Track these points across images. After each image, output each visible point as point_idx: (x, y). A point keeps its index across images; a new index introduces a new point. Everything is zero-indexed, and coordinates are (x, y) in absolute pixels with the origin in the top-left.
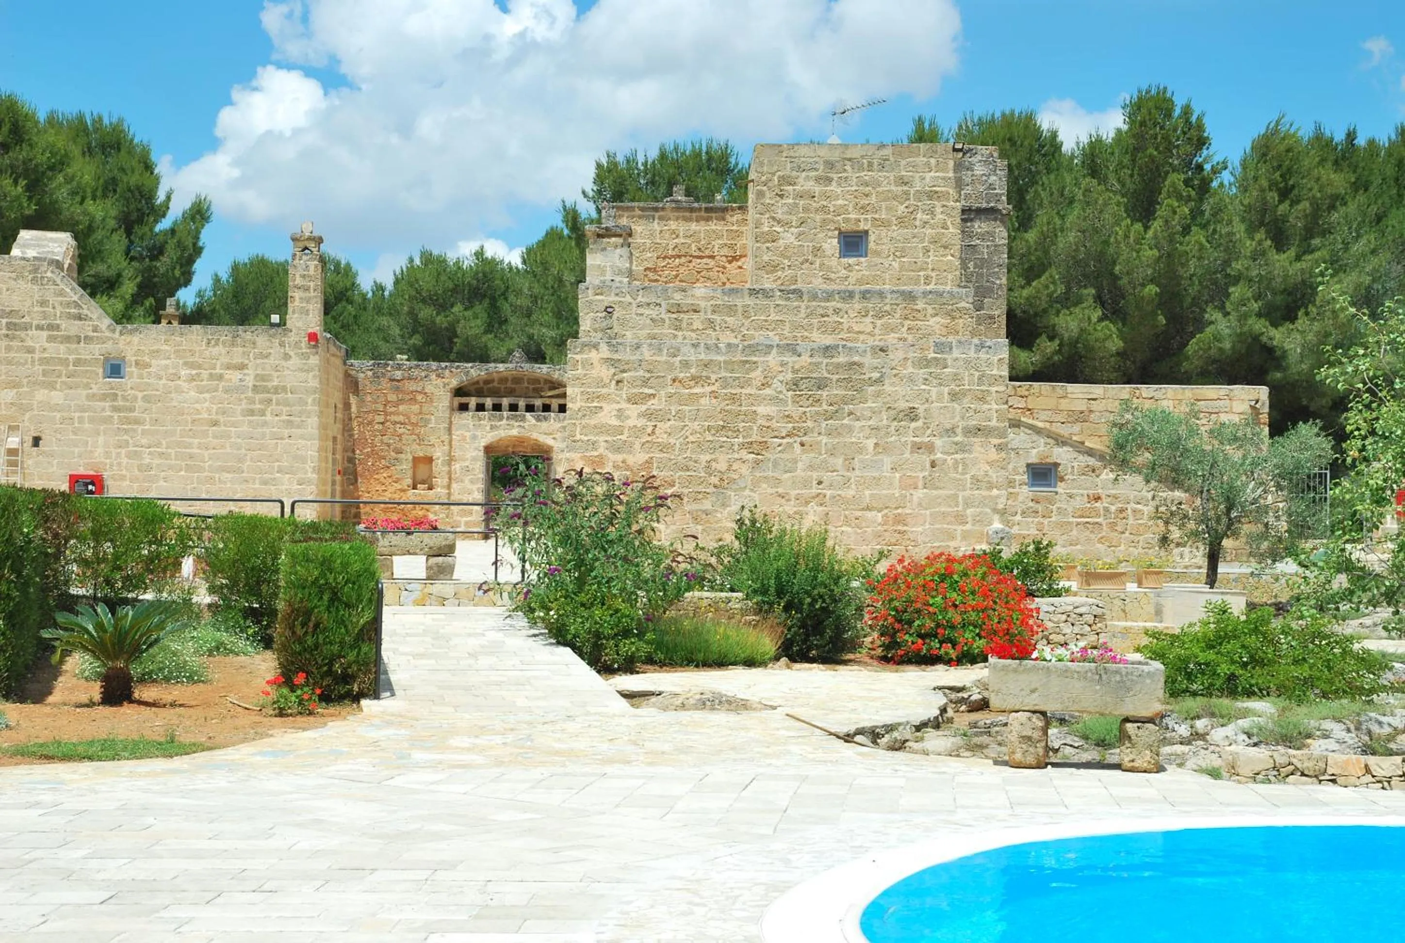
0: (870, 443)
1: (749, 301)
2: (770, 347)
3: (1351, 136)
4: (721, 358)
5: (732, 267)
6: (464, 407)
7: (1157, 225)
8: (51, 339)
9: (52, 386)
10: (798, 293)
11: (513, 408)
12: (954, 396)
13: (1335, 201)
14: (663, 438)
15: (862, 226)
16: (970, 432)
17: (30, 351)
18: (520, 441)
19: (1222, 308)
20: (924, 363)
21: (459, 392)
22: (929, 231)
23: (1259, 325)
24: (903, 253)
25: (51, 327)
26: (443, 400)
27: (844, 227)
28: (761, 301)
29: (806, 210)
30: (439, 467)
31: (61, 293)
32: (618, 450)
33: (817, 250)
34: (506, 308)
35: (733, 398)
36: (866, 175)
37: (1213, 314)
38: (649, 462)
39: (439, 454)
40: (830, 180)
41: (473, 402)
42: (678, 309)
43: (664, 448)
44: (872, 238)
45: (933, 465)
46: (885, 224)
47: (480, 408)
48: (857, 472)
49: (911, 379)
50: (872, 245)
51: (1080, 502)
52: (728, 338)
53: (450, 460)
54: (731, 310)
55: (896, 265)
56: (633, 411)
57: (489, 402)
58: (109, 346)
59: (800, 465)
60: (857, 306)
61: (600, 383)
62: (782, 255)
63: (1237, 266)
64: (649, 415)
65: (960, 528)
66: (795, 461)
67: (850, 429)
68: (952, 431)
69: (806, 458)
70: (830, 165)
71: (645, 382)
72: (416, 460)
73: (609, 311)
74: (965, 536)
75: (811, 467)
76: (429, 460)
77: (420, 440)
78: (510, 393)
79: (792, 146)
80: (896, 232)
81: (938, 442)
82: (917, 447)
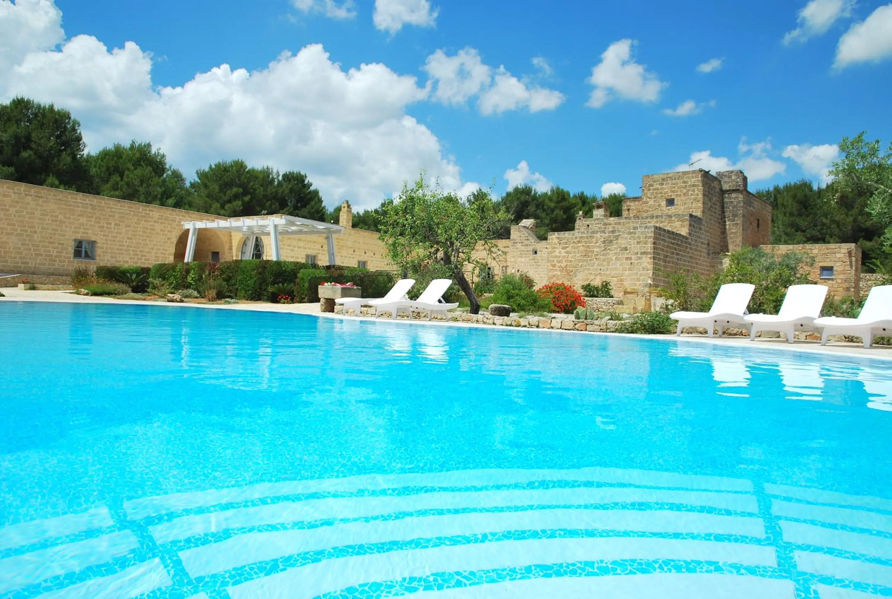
0: (614, 258)
2: (598, 232)
4: (585, 235)
8: (522, 245)
9: (522, 257)
14: (570, 259)
15: (673, 197)
16: (642, 253)
17: (518, 248)
20: (630, 233)
22: (693, 197)
24: (685, 204)
25: (522, 242)
27: (667, 197)
29: (656, 193)
31: (524, 234)
32: (559, 262)
33: (659, 205)
35: (588, 247)
36: (674, 182)
38: (567, 265)
40: (663, 184)
43: (571, 261)
44: (676, 200)
45: (631, 264)
46: (680, 196)
48: (611, 266)
49: (626, 238)
50: (676, 202)
55: (683, 208)
56: (563, 251)
58: (534, 247)
59: (595, 265)
60: (655, 220)
62: (649, 207)
64: (567, 252)
65: (639, 283)
66: (594, 264)
67: (609, 254)
68: (637, 253)
69: (597, 262)
70: (663, 179)
71: (566, 243)
75: (598, 265)
79: (652, 175)
80: (683, 198)
81: (633, 257)
82: (627, 258)
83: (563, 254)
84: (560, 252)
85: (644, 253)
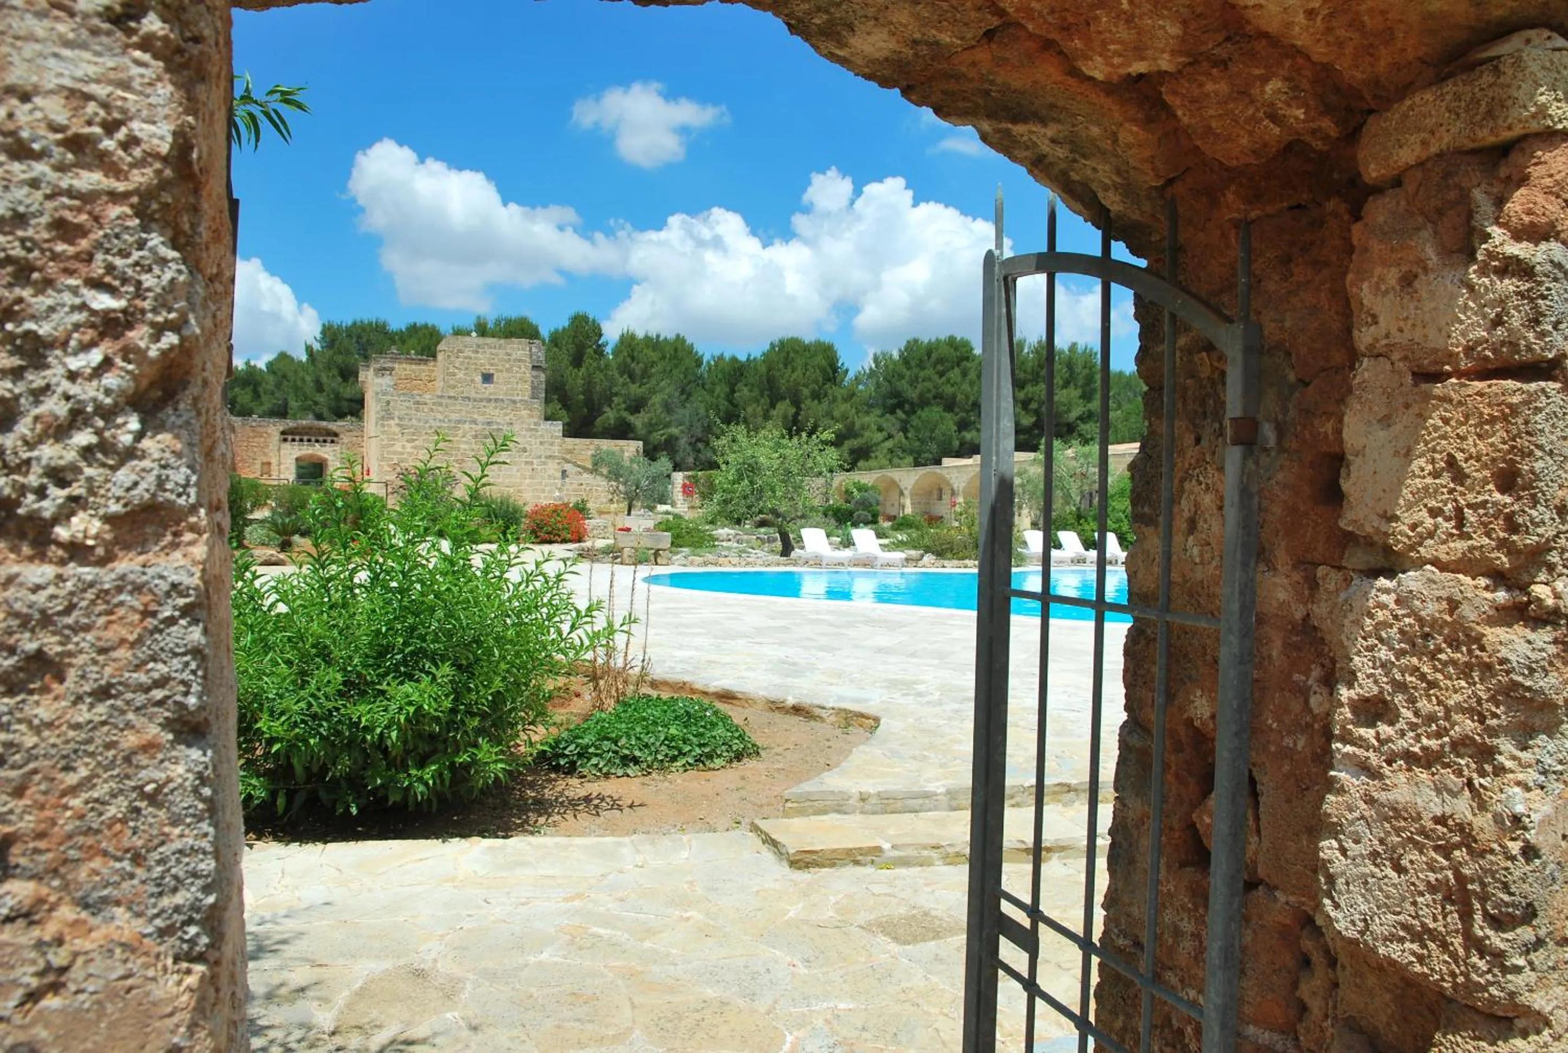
1: (448, 401)
2: (465, 421)
3: (658, 336)
4: (445, 425)
5: (429, 385)
6: (285, 440)
7: (583, 370)
10: (469, 399)
11: (309, 441)
12: (541, 443)
13: (653, 364)
15: (491, 371)
16: (547, 457)
18: (312, 456)
19: (610, 406)
20: (530, 430)
21: (283, 433)
22: (518, 375)
23: (625, 414)
24: (509, 383)
26: (276, 437)
27: (484, 371)
28: (452, 401)
29: (468, 364)
30: (274, 467)
33: (472, 381)
34: (261, 390)
35: (449, 441)
36: (493, 351)
37: (607, 409)
39: (274, 461)
40: (478, 353)
41: (290, 437)
42: (418, 403)
44: (495, 376)
45: (533, 470)
46: (501, 371)
47: (293, 440)
49: (525, 436)
50: (495, 379)
51: (575, 486)
52: (439, 416)
53: (279, 465)
54: (441, 404)
55: (506, 388)
56: (408, 445)
57: (297, 438)
60: (493, 405)
61: (394, 434)
62: (458, 382)
63: (615, 389)
64: (415, 447)
68: (540, 457)
70: (479, 346)
71: (414, 434)
72: (263, 464)
73: (388, 403)
74: (545, 498)
76: (269, 464)
77: (265, 454)
78: (307, 434)
80: (505, 374)
81: (535, 461)
82: (527, 463)
83: (409, 450)
84: (403, 447)
85: (550, 457)
